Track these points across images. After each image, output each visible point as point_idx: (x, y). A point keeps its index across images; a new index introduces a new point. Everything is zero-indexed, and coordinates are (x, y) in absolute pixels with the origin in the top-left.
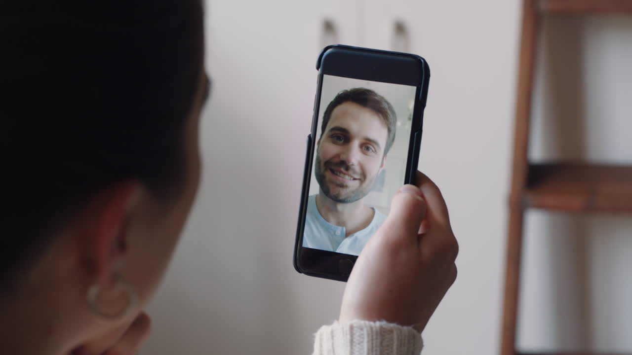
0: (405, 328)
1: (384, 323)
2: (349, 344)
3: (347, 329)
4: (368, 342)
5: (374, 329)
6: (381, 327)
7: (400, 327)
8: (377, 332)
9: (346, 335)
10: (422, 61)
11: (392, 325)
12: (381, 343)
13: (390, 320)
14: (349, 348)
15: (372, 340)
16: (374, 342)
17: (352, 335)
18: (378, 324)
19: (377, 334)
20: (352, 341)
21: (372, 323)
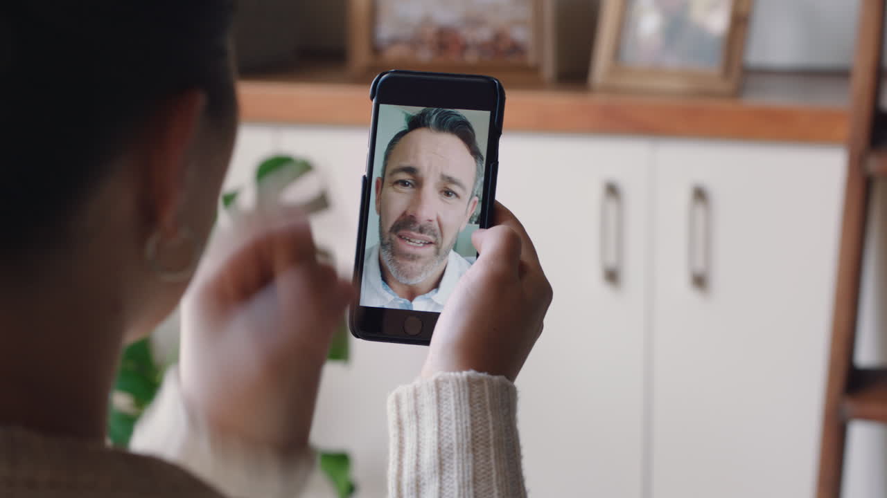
0: (496, 378)
1: (472, 373)
2: (435, 402)
3: (432, 384)
4: (455, 396)
5: (460, 381)
6: (469, 378)
7: (490, 376)
8: (463, 382)
9: (432, 391)
10: (496, 82)
11: (481, 375)
12: (470, 394)
13: (479, 370)
14: (435, 406)
15: (459, 392)
16: (462, 394)
17: (438, 390)
18: (465, 373)
19: (464, 386)
20: (439, 399)
21: (458, 374)
